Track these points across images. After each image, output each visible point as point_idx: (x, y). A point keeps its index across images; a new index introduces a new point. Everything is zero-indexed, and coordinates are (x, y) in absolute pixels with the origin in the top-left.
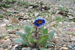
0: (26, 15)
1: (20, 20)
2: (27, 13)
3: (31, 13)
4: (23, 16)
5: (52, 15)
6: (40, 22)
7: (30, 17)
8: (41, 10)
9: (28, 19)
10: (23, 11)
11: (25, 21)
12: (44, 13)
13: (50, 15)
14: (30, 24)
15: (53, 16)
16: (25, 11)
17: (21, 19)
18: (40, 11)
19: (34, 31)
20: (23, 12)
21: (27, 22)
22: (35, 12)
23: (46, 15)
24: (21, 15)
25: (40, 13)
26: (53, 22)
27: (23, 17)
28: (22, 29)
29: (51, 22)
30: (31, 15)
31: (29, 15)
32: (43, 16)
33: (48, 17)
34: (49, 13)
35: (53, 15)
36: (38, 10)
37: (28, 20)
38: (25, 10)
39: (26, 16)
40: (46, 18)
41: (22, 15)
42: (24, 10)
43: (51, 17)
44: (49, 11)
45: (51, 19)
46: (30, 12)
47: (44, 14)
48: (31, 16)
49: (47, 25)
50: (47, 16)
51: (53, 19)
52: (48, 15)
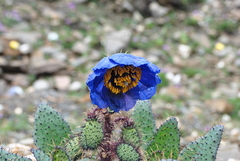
0: (48, 49)
1: (9, 83)
2: (53, 36)
3: (77, 34)
4: (29, 55)
5: (215, 39)
6: (124, 82)
7: (75, 62)
8: (147, 13)
9: (61, 71)
10: (28, 20)
11: (41, 84)
12: (164, 31)
13: (203, 41)
14: (76, 103)
15: (226, 45)
16: (42, 22)
17: (17, 71)
18: (137, 16)
19: (92, 142)
20: (24, 25)
21: (56, 89)
22: (107, 28)
23: (177, 42)
24: (14, 45)
25: (140, 28)
26: (223, 89)
27: (25, 61)
28: (21, 135)
29: (214, 85)
30: (80, 47)
31: (67, 45)
32: (160, 47)
33: (193, 53)
34: (196, 26)
35: (224, 38)
36: (125, 11)
37: (62, 82)
38: (40, 13)
39: (48, 56)
40: (176, 60)
41: (24, 49)
42: (33, 14)
43: (210, 52)
44: (198, 16)
45: (212, 65)
46: (75, 25)
47: (165, 38)
48: (78, 55)
49: (187, 106)
50: (184, 50)
51: (223, 69)
52: (190, 42)
